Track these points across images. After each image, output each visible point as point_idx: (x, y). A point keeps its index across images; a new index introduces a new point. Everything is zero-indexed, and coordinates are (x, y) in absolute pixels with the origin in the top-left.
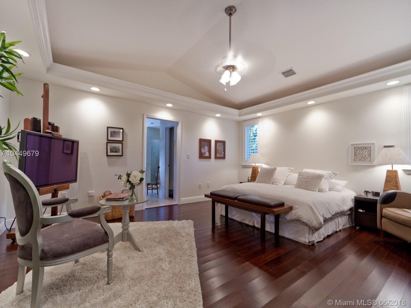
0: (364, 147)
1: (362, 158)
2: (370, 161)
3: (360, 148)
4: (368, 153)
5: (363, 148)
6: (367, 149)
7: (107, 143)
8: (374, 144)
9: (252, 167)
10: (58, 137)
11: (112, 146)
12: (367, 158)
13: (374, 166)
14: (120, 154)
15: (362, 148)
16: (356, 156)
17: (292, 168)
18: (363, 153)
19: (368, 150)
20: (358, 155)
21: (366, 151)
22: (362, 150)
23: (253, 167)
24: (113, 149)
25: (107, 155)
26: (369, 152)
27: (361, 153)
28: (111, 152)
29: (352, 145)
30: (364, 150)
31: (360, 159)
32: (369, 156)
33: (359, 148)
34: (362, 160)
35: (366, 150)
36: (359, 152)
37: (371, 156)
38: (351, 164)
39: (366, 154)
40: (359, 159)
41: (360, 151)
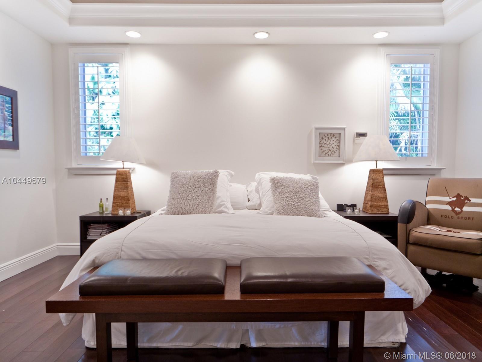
0: (331, 133)
1: (328, 152)
2: (340, 157)
3: (326, 135)
4: (335, 144)
5: (331, 136)
6: (335, 137)
8: (344, 129)
9: (115, 172)
12: (335, 151)
13: (343, 164)
15: (329, 135)
16: (321, 148)
17: (232, 172)
18: (330, 143)
19: (337, 139)
20: (323, 146)
21: (334, 141)
22: (328, 138)
23: (118, 171)
26: (338, 141)
27: (327, 144)
29: (317, 129)
30: (332, 138)
31: (326, 154)
32: (337, 148)
33: (324, 136)
34: (328, 155)
35: (333, 139)
36: (325, 142)
37: (340, 148)
38: (315, 162)
39: (333, 146)
40: (324, 153)
41: (327, 139)
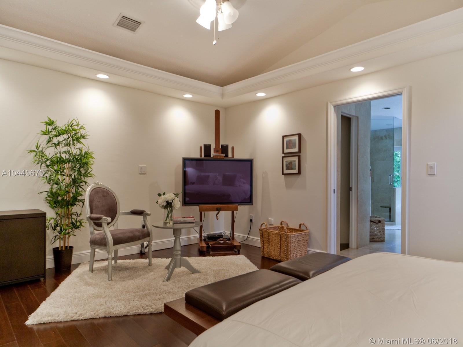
7: (283, 157)
10: (219, 158)
11: (288, 161)
14: (296, 171)
24: (289, 165)
25: (283, 174)
28: (286, 170)
